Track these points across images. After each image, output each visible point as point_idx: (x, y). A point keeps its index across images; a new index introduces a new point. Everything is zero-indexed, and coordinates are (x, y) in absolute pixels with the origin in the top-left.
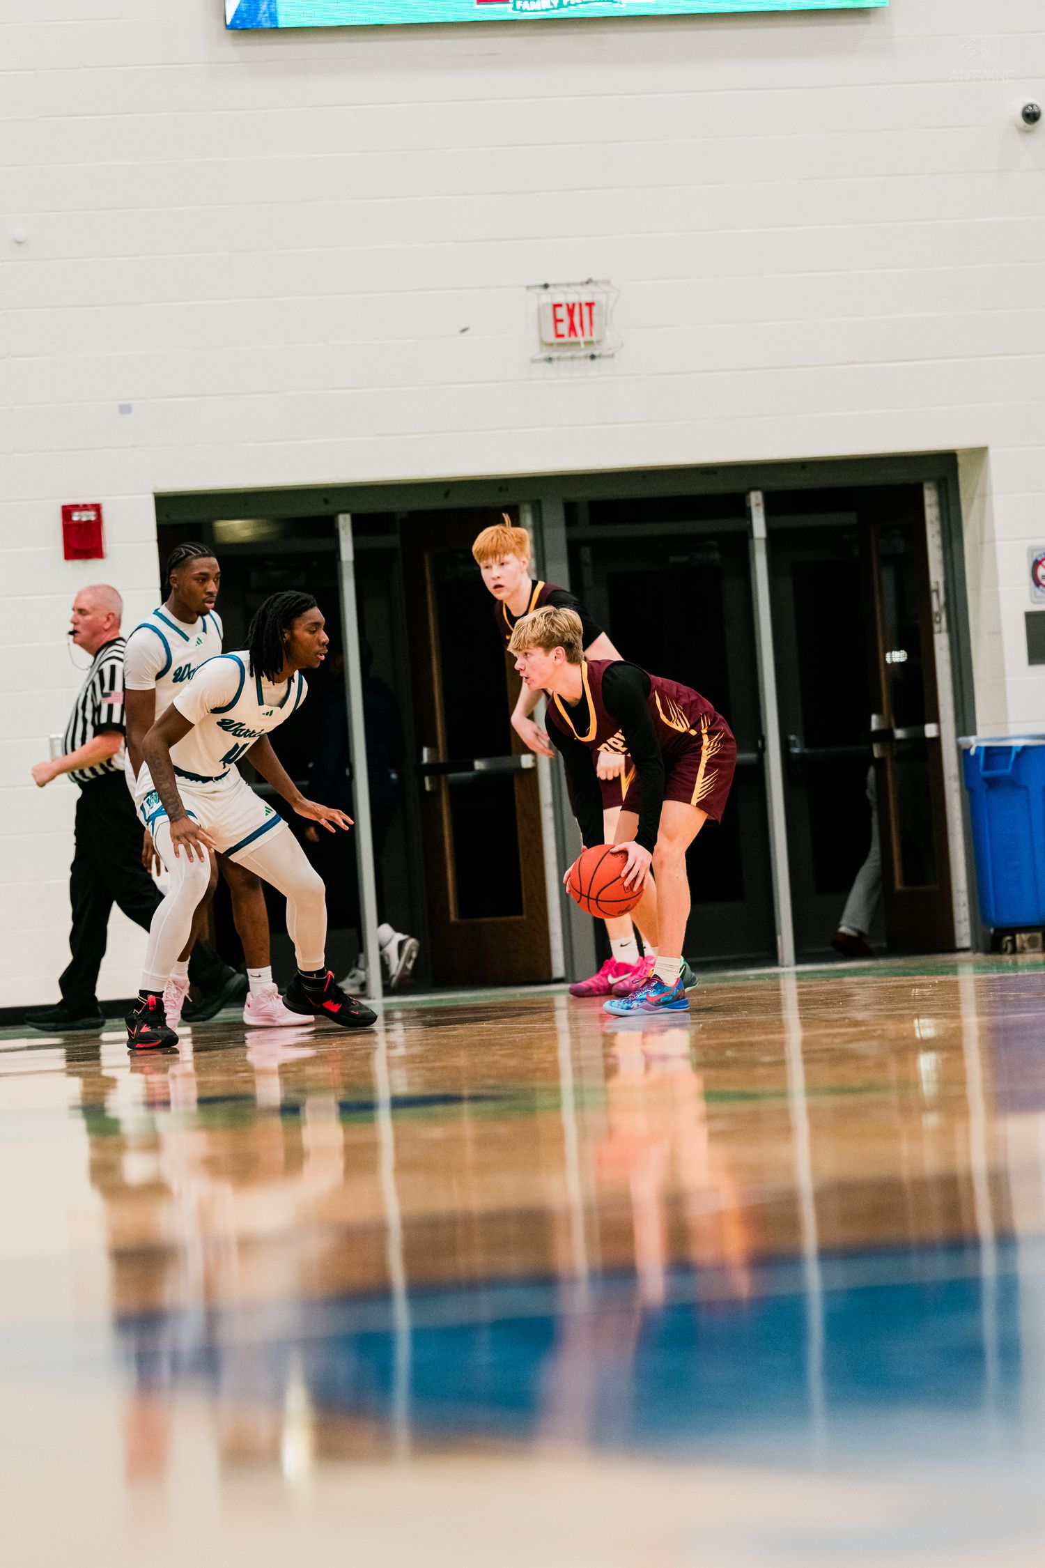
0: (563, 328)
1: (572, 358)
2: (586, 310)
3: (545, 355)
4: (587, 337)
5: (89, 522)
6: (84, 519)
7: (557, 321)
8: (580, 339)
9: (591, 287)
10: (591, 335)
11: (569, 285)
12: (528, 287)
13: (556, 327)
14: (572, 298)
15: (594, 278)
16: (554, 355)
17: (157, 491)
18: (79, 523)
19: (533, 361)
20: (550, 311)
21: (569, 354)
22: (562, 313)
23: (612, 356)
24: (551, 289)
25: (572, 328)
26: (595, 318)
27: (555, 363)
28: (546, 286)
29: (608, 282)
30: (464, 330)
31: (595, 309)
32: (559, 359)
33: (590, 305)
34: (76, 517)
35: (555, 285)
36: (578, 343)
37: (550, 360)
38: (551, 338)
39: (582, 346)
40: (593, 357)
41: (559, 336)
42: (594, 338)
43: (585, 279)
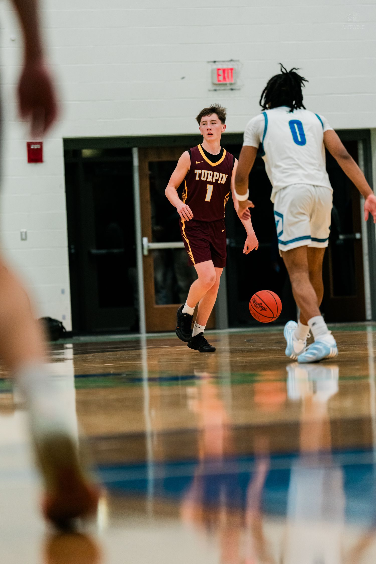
0: (221, 78)
1: (224, 90)
2: (230, 71)
3: (214, 88)
4: (230, 82)
5: (37, 149)
6: (36, 148)
7: (219, 75)
8: (228, 82)
9: (232, 63)
10: (232, 80)
11: (224, 61)
12: (209, 62)
13: (218, 78)
14: (225, 67)
15: (234, 59)
16: (217, 88)
17: (64, 138)
18: (34, 149)
19: (210, 90)
20: (216, 72)
21: (223, 88)
22: (221, 72)
23: (239, 89)
24: (217, 63)
25: (224, 78)
26: (234, 75)
27: (218, 92)
28: (215, 62)
29: (238, 61)
30: (183, 78)
31: (233, 71)
32: (219, 90)
33: (232, 69)
34: (32, 147)
35: (219, 62)
36: (226, 84)
37: (215, 90)
38: (216, 82)
39: (228, 85)
40: (232, 89)
41: (219, 81)
42: (233, 82)
43: (229, 59)
